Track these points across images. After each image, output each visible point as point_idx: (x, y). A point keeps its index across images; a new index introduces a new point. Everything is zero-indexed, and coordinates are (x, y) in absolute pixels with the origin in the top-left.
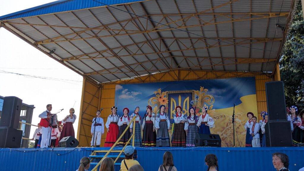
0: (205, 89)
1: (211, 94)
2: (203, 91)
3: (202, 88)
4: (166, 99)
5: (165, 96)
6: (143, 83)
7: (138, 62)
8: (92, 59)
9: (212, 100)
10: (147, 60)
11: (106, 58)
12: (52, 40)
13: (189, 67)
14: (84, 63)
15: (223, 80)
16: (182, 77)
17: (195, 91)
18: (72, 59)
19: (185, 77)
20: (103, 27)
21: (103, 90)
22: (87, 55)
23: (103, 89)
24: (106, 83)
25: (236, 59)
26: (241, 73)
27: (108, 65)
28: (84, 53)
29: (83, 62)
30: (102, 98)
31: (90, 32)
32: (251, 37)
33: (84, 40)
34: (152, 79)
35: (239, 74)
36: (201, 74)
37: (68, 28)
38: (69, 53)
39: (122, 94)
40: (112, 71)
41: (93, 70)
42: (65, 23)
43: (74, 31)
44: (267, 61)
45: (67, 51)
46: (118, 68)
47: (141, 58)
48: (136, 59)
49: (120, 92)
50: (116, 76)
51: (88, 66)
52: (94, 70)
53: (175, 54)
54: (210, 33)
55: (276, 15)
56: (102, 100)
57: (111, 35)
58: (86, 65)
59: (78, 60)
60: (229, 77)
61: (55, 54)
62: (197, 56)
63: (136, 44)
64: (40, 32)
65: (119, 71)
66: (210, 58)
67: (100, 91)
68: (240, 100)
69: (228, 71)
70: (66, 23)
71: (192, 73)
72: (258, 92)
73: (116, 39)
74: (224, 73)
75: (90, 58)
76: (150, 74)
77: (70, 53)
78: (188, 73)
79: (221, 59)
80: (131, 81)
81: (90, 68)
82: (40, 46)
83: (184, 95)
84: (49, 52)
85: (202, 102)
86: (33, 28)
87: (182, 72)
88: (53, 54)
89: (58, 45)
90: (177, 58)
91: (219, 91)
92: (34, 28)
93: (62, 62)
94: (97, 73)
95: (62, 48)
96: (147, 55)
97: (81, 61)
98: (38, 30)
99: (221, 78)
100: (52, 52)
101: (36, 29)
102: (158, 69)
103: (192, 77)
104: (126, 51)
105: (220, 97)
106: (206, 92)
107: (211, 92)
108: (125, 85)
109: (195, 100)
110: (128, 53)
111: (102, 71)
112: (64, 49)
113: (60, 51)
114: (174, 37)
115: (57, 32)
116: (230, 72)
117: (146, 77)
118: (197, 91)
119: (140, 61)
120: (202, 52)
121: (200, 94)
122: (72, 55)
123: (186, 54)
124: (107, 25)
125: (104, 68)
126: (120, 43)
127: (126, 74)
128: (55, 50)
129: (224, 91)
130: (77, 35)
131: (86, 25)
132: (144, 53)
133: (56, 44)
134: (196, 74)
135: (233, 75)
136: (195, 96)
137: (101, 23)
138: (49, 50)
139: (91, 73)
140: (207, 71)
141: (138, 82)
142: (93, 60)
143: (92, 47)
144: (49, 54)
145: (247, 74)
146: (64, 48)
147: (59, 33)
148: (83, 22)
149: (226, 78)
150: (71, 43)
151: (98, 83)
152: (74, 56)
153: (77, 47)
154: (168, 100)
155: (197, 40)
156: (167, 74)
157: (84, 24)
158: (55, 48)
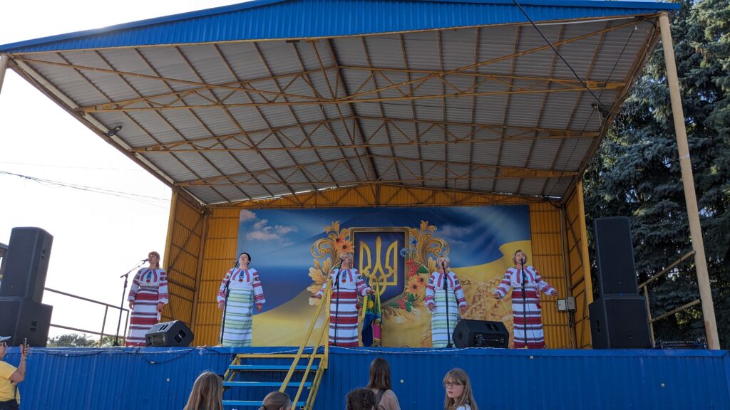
0: (431, 227)
1: (442, 237)
2: (426, 230)
3: (424, 224)
4: (350, 244)
5: (347, 238)
6: (300, 209)
7: (296, 163)
8: (199, 152)
9: (444, 250)
10: (318, 159)
11: (230, 152)
12: (117, 105)
13: (400, 179)
14: (179, 160)
15: (467, 210)
16: (383, 200)
17: (410, 229)
18: (156, 149)
19: (390, 199)
20: (238, 85)
21: (210, 220)
22: (190, 143)
23: (212, 218)
24: (218, 205)
25: (498, 169)
26: (502, 197)
27: (230, 167)
28: (184, 138)
29: (177, 158)
30: (209, 236)
31: (207, 93)
32: (538, 127)
33: (190, 109)
34: (321, 201)
35: (497, 198)
36: (423, 195)
37: (160, 82)
38: (151, 135)
39: (253, 231)
40: (237, 180)
41: (196, 175)
42: (155, 70)
43: (172, 89)
44: (559, 174)
45: (146, 131)
46: (253, 176)
47: (305, 156)
48: (292, 157)
49: (249, 226)
50: (242, 191)
51: (187, 167)
52: (198, 176)
53: (375, 150)
54: (460, 114)
55: (599, 86)
56: (208, 241)
57: (251, 102)
58: (183, 163)
59: (167, 154)
60: (478, 204)
61: (118, 136)
62: (420, 158)
63: (301, 125)
64: (94, 85)
65: (253, 181)
66: (446, 162)
67: (205, 220)
68: (499, 251)
69: (477, 191)
70: (158, 71)
71: (404, 191)
72: (534, 237)
73: (261, 112)
74: (468, 195)
75: (196, 149)
76: (316, 189)
77: (154, 135)
78: (395, 191)
79: (467, 167)
80: (276, 203)
81: (191, 170)
82: (88, 117)
83: (388, 237)
84: (106, 130)
85: (425, 252)
86: (80, 76)
87: (383, 189)
88: (114, 137)
89: (129, 116)
90: (378, 161)
91: (459, 231)
92: (83, 75)
93: (131, 154)
94: (203, 183)
95: (138, 123)
96: (319, 150)
97: (174, 156)
98: (90, 81)
99: (462, 205)
100: (114, 131)
101: (86, 78)
102: (334, 181)
103: (404, 199)
104: (277, 140)
105: (460, 242)
106: (433, 231)
107: (442, 232)
108: (262, 210)
109: (411, 247)
110: (280, 144)
111: (214, 178)
112: (141, 126)
113: (131, 131)
114: (384, 117)
115: (134, 89)
116: (481, 193)
117: (307, 197)
118: (415, 229)
119: (301, 161)
120: (433, 152)
121: (421, 234)
122: (156, 140)
123: (400, 152)
124: (249, 81)
125: (221, 172)
126: (267, 122)
127: (265, 188)
128: (120, 127)
129: (468, 230)
130: (177, 98)
131: (201, 77)
132: (312, 146)
133: (126, 114)
134: (412, 194)
135: (487, 201)
136: (411, 240)
137: (236, 75)
138: (106, 126)
139: (190, 182)
140: (435, 190)
141: (291, 205)
142: (201, 154)
143: (205, 126)
144: (107, 137)
145: (513, 199)
146: (141, 124)
147: (137, 92)
148: (196, 71)
149: (472, 205)
150: (160, 114)
151: (201, 203)
152: (161, 144)
153: (170, 124)
154: (354, 247)
155: (431, 125)
156: (353, 191)
157: (198, 74)
158: (120, 123)
